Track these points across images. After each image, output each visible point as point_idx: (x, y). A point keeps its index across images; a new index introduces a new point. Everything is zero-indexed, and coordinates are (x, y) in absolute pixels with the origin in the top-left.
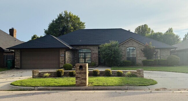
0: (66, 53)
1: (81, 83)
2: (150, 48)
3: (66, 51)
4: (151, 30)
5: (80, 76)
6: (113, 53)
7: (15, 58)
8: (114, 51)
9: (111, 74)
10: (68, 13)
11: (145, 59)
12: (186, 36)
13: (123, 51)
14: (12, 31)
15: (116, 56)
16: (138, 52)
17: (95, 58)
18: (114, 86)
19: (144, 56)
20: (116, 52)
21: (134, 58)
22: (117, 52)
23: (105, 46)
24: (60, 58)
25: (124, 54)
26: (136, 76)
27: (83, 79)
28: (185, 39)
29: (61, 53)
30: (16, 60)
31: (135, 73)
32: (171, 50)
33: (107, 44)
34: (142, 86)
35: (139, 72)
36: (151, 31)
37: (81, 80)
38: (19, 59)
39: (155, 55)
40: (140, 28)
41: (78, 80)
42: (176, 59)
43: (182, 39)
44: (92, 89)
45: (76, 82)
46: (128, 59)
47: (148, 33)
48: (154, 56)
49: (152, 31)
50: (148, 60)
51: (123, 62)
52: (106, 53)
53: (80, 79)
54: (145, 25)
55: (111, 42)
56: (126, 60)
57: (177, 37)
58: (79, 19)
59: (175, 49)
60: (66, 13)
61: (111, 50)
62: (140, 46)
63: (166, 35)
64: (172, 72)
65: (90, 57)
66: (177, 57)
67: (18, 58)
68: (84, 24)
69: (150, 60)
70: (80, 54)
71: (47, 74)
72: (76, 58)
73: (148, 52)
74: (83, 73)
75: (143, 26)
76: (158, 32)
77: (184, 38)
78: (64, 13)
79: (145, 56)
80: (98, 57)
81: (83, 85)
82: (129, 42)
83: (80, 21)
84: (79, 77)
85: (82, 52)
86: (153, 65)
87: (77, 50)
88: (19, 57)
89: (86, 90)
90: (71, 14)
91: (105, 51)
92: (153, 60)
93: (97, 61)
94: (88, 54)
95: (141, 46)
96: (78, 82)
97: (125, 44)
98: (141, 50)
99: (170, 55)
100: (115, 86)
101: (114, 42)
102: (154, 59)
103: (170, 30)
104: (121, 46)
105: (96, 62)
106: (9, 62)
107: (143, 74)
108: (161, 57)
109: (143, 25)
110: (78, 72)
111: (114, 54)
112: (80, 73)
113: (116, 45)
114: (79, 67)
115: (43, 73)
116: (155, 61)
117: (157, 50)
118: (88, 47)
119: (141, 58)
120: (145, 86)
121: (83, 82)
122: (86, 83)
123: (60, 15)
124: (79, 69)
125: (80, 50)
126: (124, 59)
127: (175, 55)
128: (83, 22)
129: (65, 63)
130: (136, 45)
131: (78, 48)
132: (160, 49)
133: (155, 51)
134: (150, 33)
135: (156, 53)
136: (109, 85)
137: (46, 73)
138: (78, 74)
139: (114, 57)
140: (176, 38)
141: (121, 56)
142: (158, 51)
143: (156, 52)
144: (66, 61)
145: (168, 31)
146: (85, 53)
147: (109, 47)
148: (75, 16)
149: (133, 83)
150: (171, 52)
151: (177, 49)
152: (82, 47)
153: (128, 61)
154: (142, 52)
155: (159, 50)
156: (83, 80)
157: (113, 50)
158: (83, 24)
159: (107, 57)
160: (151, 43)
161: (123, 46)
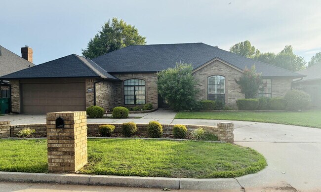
0: (98, 86)
1: (62, 164)
2: (252, 77)
3: (98, 82)
4: (256, 49)
5: (57, 146)
6: (180, 86)
7: (11, 96)
8: (183, 83)
9: (162, 131)
10: (119, 22)
11: (242, 97)
12: (313, 59)
13: (201, 82)
14: (25, 51)
15: (187, 92)
16: (229, 84)
17: (152, 96)
18: (144, 176)
19: (240, 91)
20: (186, 85)
21: (221, 95)
22: (188, 84)
23: (167, 73)
24: (87, 94)
25: (202, 88)
26: (216, 138)
27: (65, 153)
28: (311, 64)
29: (87, 86)
30: (13, 99)
31: (213, 130)
32: (294, 80)
33: (172, 70)
34: (222, 177)
35: (222, 130)
36: (255, 52)
37: (61, 157)
38: (19, 97)
39: (262, 89)
40: (237, 47)
41: (53, 157)
42: (304, 97)
43: (307, 64)
44: (84, 181)
45: (50, 160)
46: (211, 96)
47: (251, 54)
48: (259, 92)
49: (258, 52)
50: (248, 99)
51: (201, 103)
52: (169, 85)
53: (59, 153)
54: (246, 42)
55: (178, 65)
56: (206, 100)
57: (299, 60)
58: (136, 31)
59: (300, 78)
60: (115, 21)
61: (178, 81)
62: (232, 72)
63: (280, 56)
64: (299, 126)
65: (143, 93)
66: (304, 93)
67: (16, 94)
68: (145, 39)
69: (251, 99)
70: (126, 89)
71: (28, 131)
72: (119, 94)
73: (247, 85)
74: (65, 138)
75: (242, 43)
76: (267, 52)
77: (309, 63)
78: (111, 22)
79: (242, 92)
80: (157, 94)
81: (67, 168)
82: (213, 65)
83: (139, 35)
84: (56, 149)
85: (129, 84)
86: (258, 109)
87: (121, 81)
88: (18, 94)
89: (70, 183)
90: (124, 23)
91: (166, 83)
92: (256, 100)
93: (156, 101)
94: (140, 88)
95: (236, 73)
96: (53, 161)
97: (206, 69)
98: (236, 80)
99: (291, 89)
100: (148, 176)
101: (184, 67)
102: (260, 97)
103: (288, 49)
104: (197, 74)
105: (153, 103)
106: (3, 102)
107: (232, 135)
108: (273, 93)
109: (243, 41)
110: (52, 134)
111: (183, 88)
112: (58, 138)
113: (188, 71)
114: (54, 123)
115: (20, 127)
116: (261, 101)
117: (264, 81)
118: (140, 76)
119: (234, 96)
120: (232, 176)
121: (65, 161)
122: (74, 164)
123: (107, 26)
124: (54, 126)
125: (126, 81)
126: (203, 98)
127: (301, 89)
128: (143, 37)
129: (95, 104)
130: (225, 70)
131: (122, 78)
132: (271, 78)
133: (262, 83)
134: (254, 55)
135: (263, 87)
136: (133, 170)
137: (27, 127)
138: (54, 141)
139: (183, 95)
140: (298, 62)
141: (197, 92)
142: (266, 83)
143: (264, 84)
144: (97, 100)
145: (283, 51)
146: (134, 86)
147: (175, 74)
148: (129, 27)
149: (199, 165)
150: (293, 85)
151: (304, 79)
152: (130, 76)
153: (210, 101)
154: (236, 84)
155: (269, 81)
156: (66, 157)
157: (181, 80)
158: (142, 39)
159: (170, 95)
160: (254, 67)
161: (202, 73)
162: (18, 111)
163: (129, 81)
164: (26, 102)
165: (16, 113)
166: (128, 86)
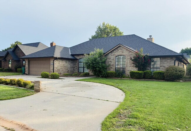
0: (56, 62)
11: (135, 70)
13: (112, 60)
16: (128, 61)
21: (123, 68)
25: (112, 63)
30: (26, 68)
38: (28, 67)
46: (118, 69)
48: (152, 67)
51: (107, 73)
58: (117, 29)
62: (130, 54)
70: (80, 64)
72: (76, 67)
87: (77, 59)
88: (28, 65)
95: (132, 54)
98: (131, 59)
102: (152, 70)
108: (161, 68)
126: (113, 70)
130: (126, 52)
146: (83, 62)
152: (81, 56)
155: (158, 59)
160: (142, 49)
161: (112, 54)
162: (27, 73)
163: (81, 59)
164: (31, 69)
165: (26, 74)
166: (81, 62)
